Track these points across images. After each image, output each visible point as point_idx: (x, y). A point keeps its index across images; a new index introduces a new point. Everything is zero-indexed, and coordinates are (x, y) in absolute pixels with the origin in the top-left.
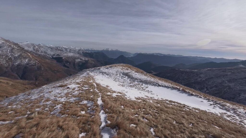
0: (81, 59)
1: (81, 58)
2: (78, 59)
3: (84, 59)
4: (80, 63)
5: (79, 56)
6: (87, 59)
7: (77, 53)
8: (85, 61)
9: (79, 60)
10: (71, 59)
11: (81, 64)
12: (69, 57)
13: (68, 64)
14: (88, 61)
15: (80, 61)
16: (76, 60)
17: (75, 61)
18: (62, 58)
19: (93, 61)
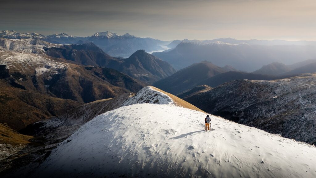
0: (48, 67)
1: (47, 64)
2: (42, 66)
3: (56, 66)
4: (48, 77)
5: (43, 60)
6: (61, 66)
7: (31, 51)
8: (59, 70)
9: (45, 69)
10: (26, 68)
11: (50, 77)
12: (21, 64)
13: (21, 79)
14: (65, 70)
15: (46, 72)
16: (37, 70)
17: (35, 72)
18: (5, 66)
19: (76, 69)
